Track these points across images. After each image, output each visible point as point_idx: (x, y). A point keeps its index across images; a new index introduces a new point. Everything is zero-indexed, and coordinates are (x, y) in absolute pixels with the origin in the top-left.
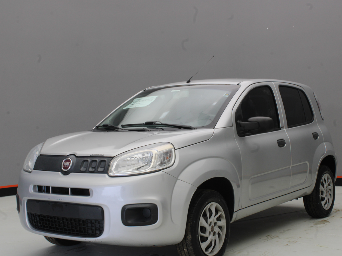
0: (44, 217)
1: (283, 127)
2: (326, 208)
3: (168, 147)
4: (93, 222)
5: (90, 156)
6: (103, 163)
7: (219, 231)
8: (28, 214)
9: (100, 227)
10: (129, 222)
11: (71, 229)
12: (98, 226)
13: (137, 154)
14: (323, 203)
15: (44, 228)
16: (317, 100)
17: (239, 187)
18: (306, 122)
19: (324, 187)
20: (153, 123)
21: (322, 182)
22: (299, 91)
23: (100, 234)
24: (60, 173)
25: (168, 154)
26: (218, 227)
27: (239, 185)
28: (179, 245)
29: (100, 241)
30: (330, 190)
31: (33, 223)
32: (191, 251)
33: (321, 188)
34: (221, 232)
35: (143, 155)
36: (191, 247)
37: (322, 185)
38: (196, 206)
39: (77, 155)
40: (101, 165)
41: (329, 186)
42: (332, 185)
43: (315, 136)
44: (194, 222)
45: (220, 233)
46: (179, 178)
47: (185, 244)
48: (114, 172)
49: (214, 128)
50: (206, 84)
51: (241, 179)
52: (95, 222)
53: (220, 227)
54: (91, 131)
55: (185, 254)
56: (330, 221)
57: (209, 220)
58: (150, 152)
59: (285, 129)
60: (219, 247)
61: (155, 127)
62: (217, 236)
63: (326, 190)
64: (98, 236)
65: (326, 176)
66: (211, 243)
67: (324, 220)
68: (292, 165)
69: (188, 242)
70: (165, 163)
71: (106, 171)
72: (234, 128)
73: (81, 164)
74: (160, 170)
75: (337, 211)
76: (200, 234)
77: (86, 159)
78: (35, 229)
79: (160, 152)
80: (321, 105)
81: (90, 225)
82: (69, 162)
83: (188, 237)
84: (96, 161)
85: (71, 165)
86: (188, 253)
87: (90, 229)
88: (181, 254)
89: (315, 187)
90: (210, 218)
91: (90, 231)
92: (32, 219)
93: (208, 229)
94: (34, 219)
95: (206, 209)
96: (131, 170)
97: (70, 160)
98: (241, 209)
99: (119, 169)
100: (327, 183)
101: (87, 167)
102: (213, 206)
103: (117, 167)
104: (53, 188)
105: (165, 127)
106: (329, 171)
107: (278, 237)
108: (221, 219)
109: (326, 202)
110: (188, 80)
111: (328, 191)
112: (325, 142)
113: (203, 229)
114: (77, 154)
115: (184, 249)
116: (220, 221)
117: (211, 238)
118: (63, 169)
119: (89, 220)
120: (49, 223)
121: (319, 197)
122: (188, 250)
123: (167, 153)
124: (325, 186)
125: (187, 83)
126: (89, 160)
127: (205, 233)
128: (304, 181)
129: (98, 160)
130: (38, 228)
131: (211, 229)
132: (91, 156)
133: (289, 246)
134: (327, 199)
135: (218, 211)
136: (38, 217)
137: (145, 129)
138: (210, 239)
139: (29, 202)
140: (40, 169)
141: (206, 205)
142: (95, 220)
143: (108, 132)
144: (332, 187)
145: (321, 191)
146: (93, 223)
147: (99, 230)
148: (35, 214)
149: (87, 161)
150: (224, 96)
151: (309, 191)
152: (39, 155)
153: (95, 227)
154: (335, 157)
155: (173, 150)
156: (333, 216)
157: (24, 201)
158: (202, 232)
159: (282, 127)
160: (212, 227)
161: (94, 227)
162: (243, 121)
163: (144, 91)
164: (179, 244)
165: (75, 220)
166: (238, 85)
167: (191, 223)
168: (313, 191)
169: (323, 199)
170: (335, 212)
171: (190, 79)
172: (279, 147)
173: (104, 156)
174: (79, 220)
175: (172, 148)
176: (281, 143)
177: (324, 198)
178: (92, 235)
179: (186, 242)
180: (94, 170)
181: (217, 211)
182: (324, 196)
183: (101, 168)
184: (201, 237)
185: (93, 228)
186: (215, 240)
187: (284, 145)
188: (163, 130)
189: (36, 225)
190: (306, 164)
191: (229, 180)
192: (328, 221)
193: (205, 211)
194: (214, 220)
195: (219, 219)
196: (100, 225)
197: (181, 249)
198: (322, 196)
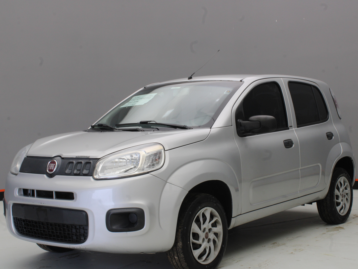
0: (29, 221)
1: (292, 126)
2: (342, 214)
3: (158, 148)
4: (78, 227)
5: (75, 157)
6: (88, 165)
7: (214, 238)
8: (14, 218)
9: (84, 232)
10: (114, 227)
11: (55, 234)
12: (82, 231)
13: (125, 155)
14: (338, 208)
15: (30, 234)
16: (334, 97)
17: (238, 191)
18: (319, 120)
19: (339, 192)
20: (148, 122)
21: (337, 185)
22: (312, 87)
23: (85, 240)
24: (45, 175)
25: (157, 156)
26: (213, 233)
27: (238, 189)
28: (169, 253)
29: (84, 247)
30: (347, 194)
31: (18, 228)
32: (181, 259)
33: (336, 192)
34: (217, 239)
35: (132, 156)
36: (182, 255)
37: (337, 188)
38: (187, 211)
39: (62, 157)
40: (86, 167)
41: (346, 190)
42: (349, 189)
43: (330, 136)
44: (185, 228)
45: (215, 239)
46: (169, 181)
47: (175, 251)
48: (99, 175)
49: (211, 128)
50: (208, 81)
51: (240, 182)
52: (80, 228)
53: (216, 234)
54: (86, 131)
55: (176, 262)
56: (345, 228)
57: (203, 227)
58: (139, 154)
59: (294, 129)
60: (215, 255)
61: (150, 127)
62: (212, 243)
63: (342, 194)
64: (82, 242)
65: (342, 179)
66: (205, 250)
67: (339, 227)
68: (301, 167)
69: (178, 249)
70: (153, 165)
71: (90, 174)
72: (234, 127)
73: (66, 167)
74: (148, 173)
75: (355, 217)
76: (192, 240)
77: (71, 161)
78: (20, 235)
79: (148, 153)
80: (338, 102)
81: (74, 230)
82: (54, 164)
83: (179, 244)
84: (81, 163)
85: (56, 167)
86: (179, 261)
87: (74, 235)
88: (172, 262)
89: (329, 191)
90: (204, 223)
91: (75, 238)
92: (17, 224)
93: (202, 235)
94: (20, 224)
95: (200, 214)
96: (118, 172)
97: (54, 161)
98: (241, 214)
99: (105, 171)
100: (343, 187)
101: (72, 169)
102: (208, 211)
103: (104, 169)
104: (38, 191)
105: (161, 126)
106: (346, 174)
107: (284, 244)
108: (217, 224)
109: (342, 207)
110: (190, 76)
111: (345, 196)
112: (341, 142)
113: (196, 236)
114: (62, 155)
115: (175, 257)
116: (216, 227)
117: (204, 245)
118: (48, 171)
119: (74, 225)
120: (34, 228)
121: (333, 202)
122: (179, 258)
123: (155, 154)
124: (341, 190)
125: (188, 79)
126: (75, 162)
127: (198, 239)
128: (317, 185)
129: (83, 162)
130: (24, 233)
131: (206, 236)
132: (77, 157)
133: (294, 254)
134: (343, 204)
135: (214, 217)
136: (23, 222)
137: (139, 128)
138: (204, 247)
139: (15, 205)
140: (25, 172)
141: (199, 210)
142: (80, 226)
143: (101, 132)
144: (349, 190)
145: (336, 195)
146: (78, 229)
147: (84, 235)
148: (20, 218)
149: (73, 163)
150: (224, 93)
151: (322, 195)
152: (26, 156)
153: (80, 233)
154: (353, 159)
155: (163, 151)
156: (350, 222)
157: (10, 205)
158: (194, 238)
159: (290, 127)
160: (207, 234)
161: (78, 232)
162: (244, 120)
163: (145, 88)
164: (169, 251)
165: (59, 225)
166: (241, 81)
167: (182, 229)
168: (327, 195)
169: (338, 204)
170: (353, 218)
171: (192, 75)
172: (286, 148)
173: (90, 157)
174: (64, 225)
175: (162, 149)
176: (288, 144)
177: (340, 203)
178: (76, 241)
179: (177, 250)
180: (79, 172)
181: (212, 216)
182: (340, 201)
183: (86, 170)
184: (193, 244)
185: (78, 234)
186: (210, 247)
187: (291, 146)
188: (158, 129)
189: (21, 230)
190: (319, 166)
191: (226, 183)
192: (343, 228)
193: (198, 217)
194: (208, 226)
195: (214, 225)
196: (84, 231)
197: (171, 257)
198: (338, 201)
